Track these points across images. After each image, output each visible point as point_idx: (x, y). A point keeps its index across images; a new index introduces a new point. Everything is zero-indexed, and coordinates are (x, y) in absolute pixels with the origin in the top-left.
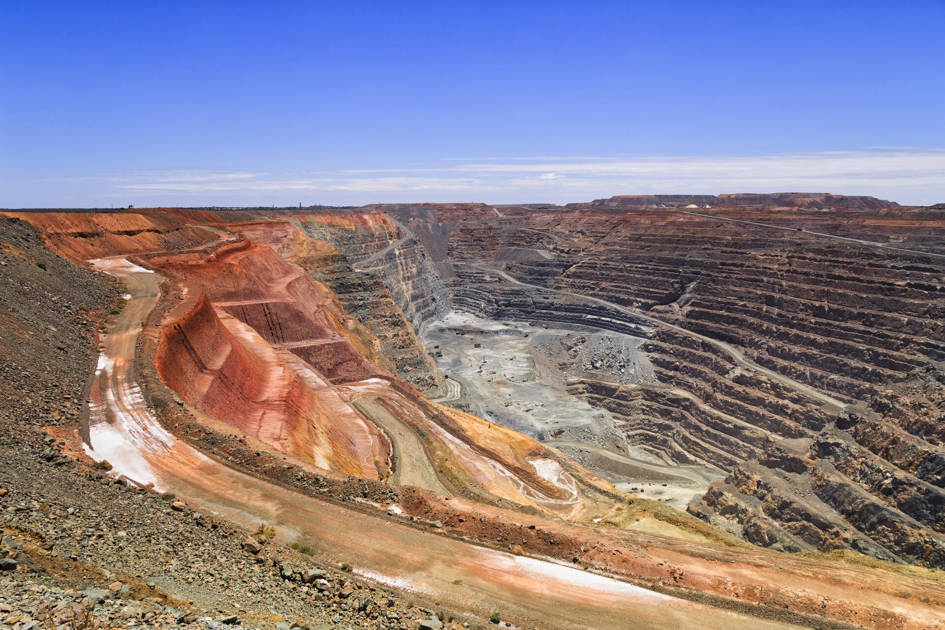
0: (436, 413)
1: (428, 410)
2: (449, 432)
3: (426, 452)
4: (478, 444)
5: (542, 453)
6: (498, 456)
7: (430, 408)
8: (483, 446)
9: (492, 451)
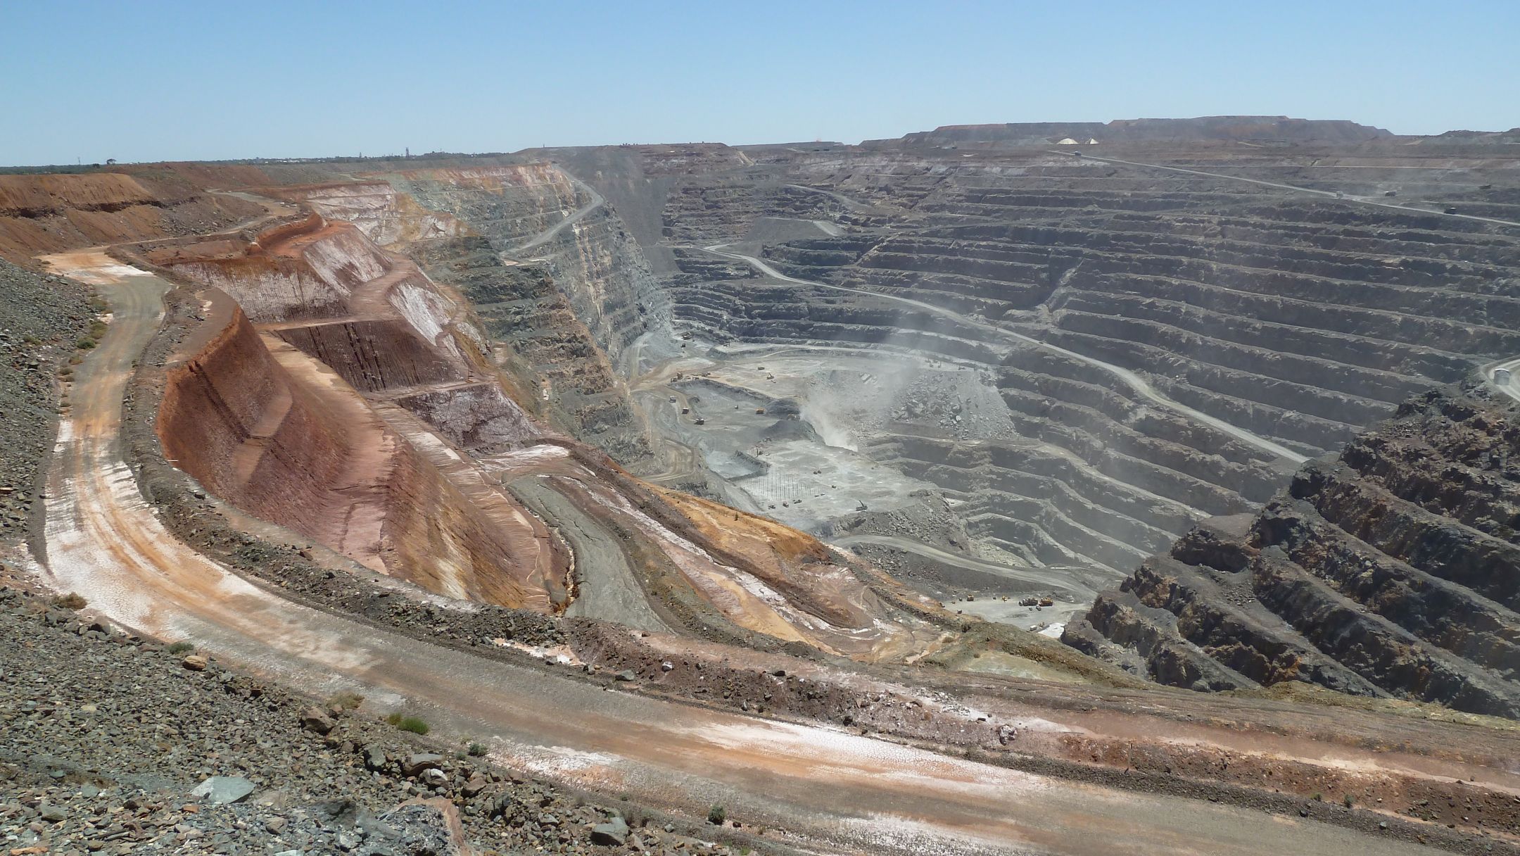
0: (646, 499)
1: (634, 493)
2: (669, 529)
3: (629, 564)
4: (717, 546)
5: (823, 558)
6: (751, 565)
7: (638, 491)
8: (727, 551)
9: (741, 557)
